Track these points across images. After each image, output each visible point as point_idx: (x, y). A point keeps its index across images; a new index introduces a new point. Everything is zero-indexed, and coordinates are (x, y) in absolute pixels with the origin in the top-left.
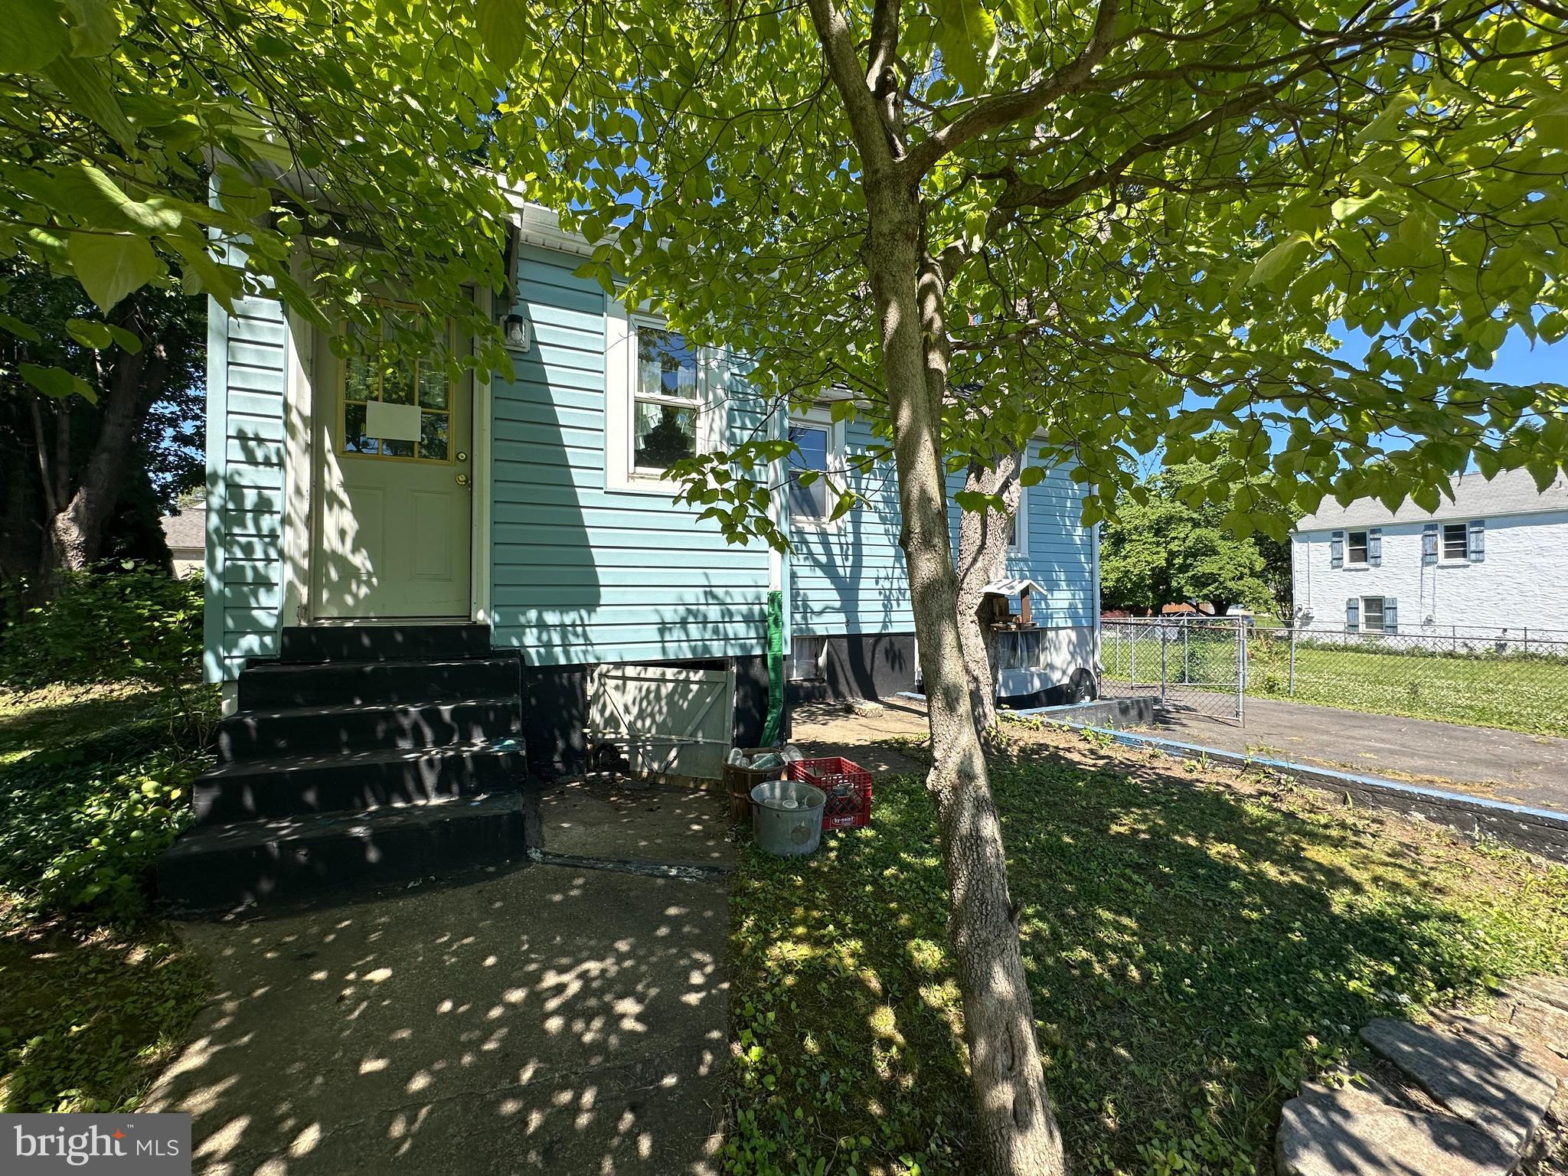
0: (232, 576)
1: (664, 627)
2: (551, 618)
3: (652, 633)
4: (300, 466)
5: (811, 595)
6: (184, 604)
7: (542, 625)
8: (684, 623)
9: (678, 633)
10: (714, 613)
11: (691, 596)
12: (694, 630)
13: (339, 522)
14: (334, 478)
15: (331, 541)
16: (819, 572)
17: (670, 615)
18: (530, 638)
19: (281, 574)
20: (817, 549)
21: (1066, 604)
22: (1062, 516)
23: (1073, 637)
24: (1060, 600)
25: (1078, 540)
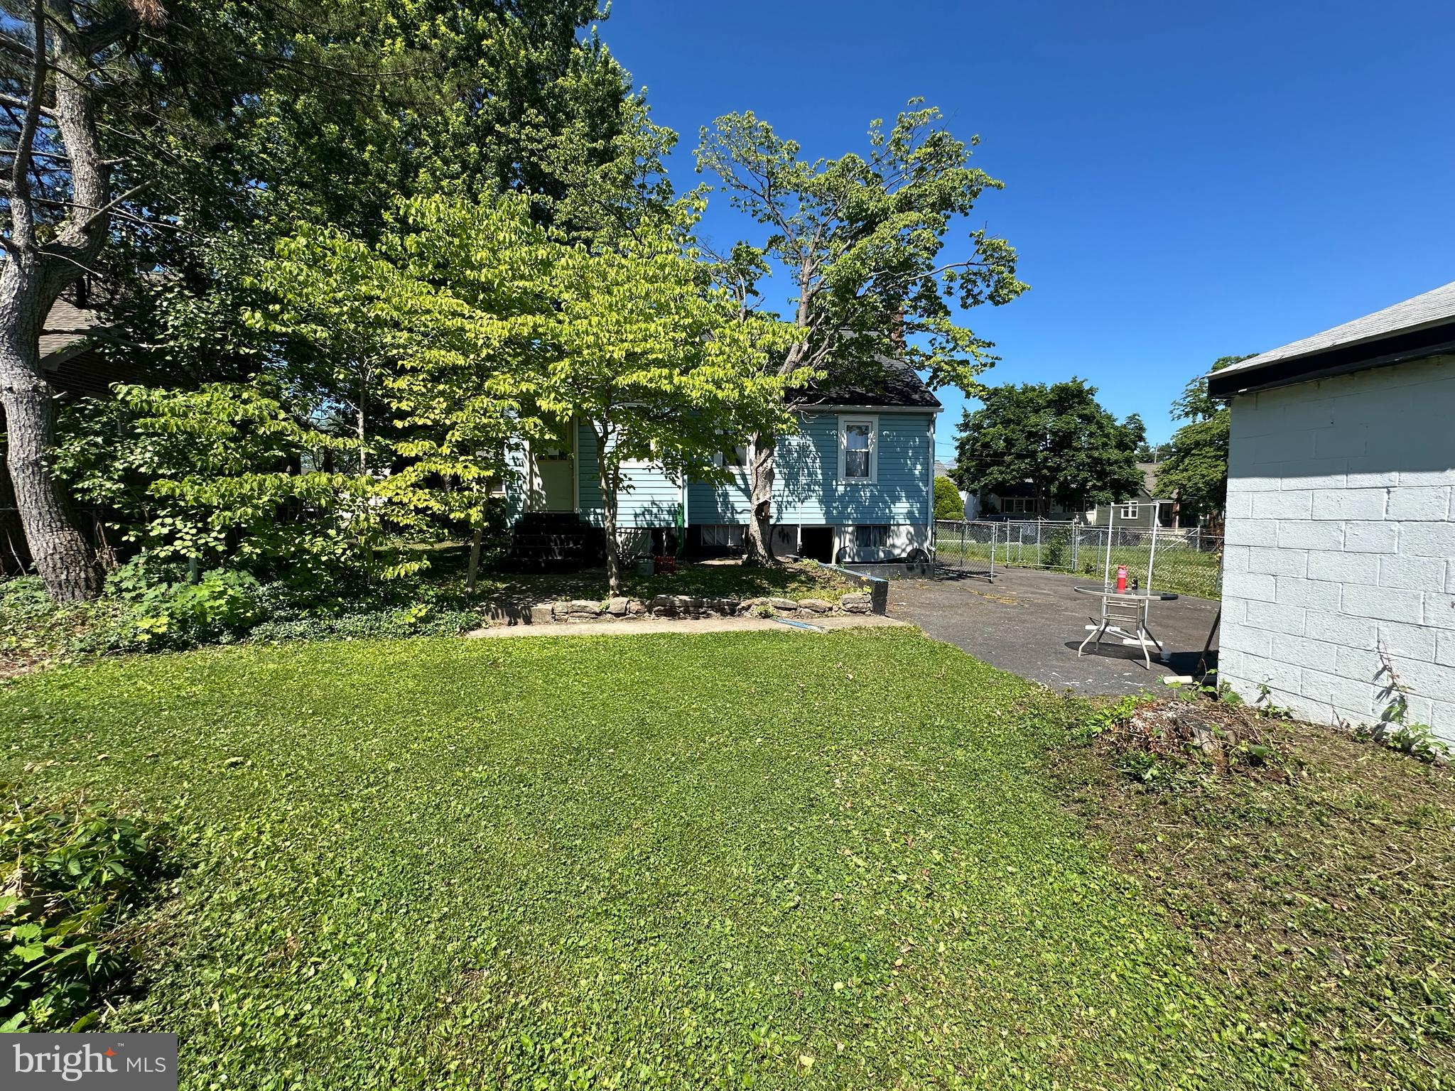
0: (512, 498)
1: (636, 515)
2: (598, 511)
3: (632, 518)
4: (527, 464)
5: (736, 505)
6: (498, 506)
7: (595, 513)
8: (643, 514)
9: (641, 518)
10: (655, 510)
11: (646, 504)
12: (648, 517)
13: (538, 481)
14: (536, 469)
15: (536, 487)
16: (740, 493)
17: (638, 511)
18: (592, 518)
19: (523, 497)
20: (740, 482)
21: (905, 511)
22: (905, 459)
23: (912, 530)
24: (901, 508)
25: (917, 472)
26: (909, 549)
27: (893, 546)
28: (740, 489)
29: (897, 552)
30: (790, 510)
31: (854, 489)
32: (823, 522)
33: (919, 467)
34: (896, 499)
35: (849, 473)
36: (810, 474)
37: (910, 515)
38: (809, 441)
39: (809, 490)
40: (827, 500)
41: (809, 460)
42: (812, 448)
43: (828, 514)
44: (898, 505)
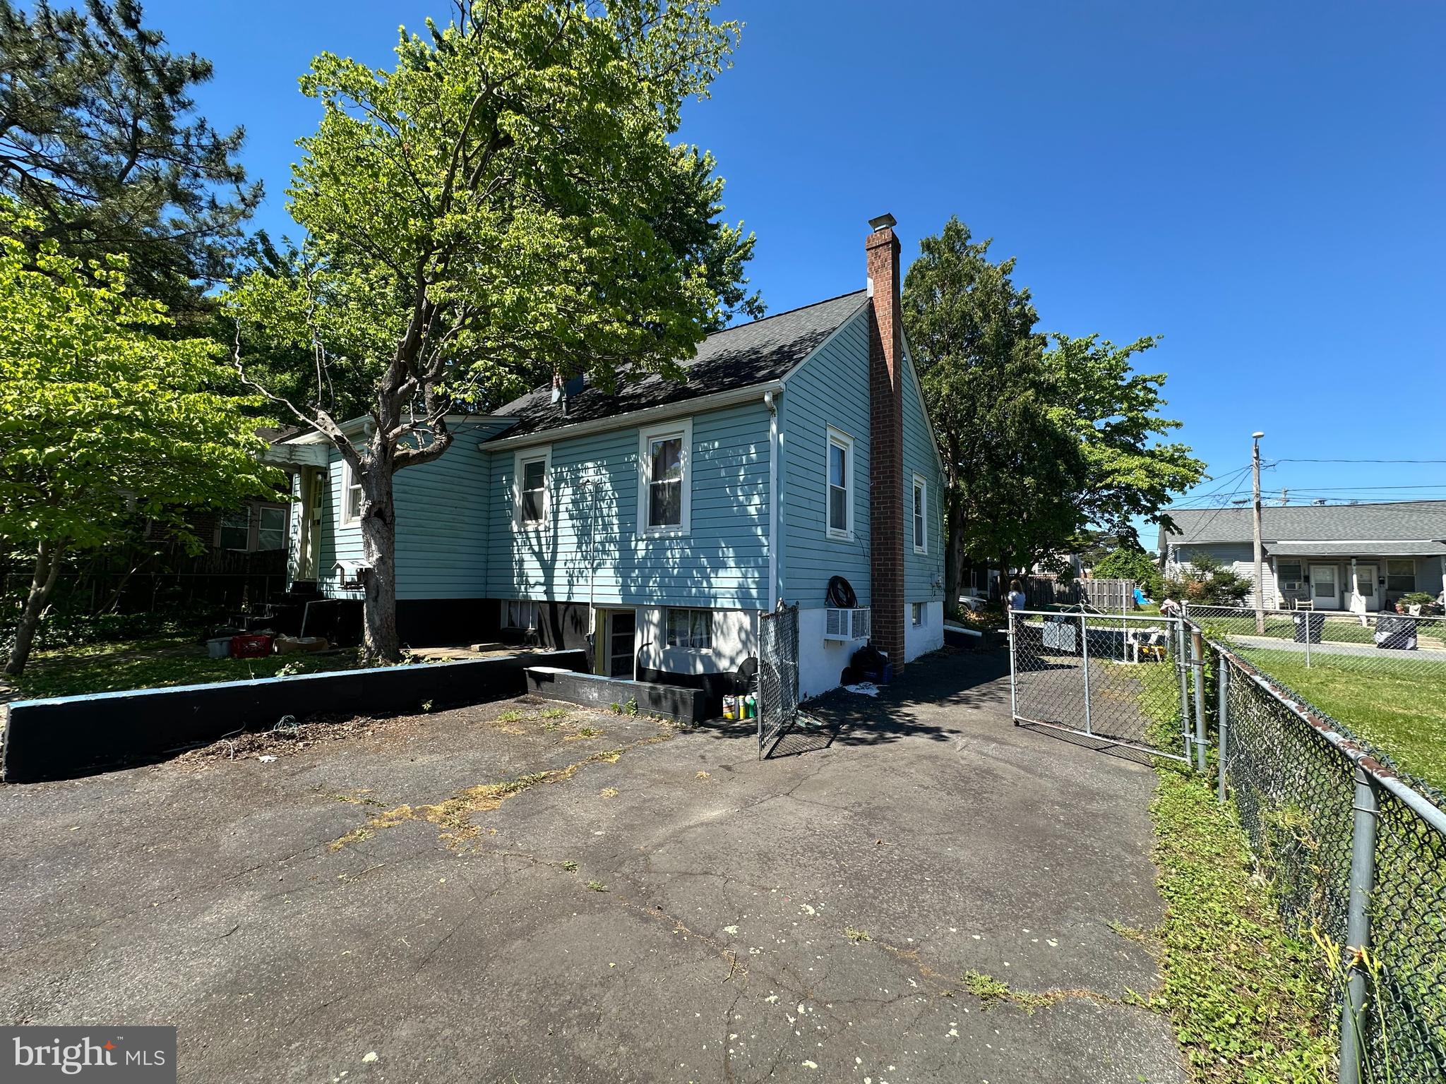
5: (529, 576)
16: (534, 558)
21: (734, 583)
22: (733, 487)
23: (746, 621)
24: (727, 581)
25: (752, 510)
26: (741, 660)
27: (719, 654)
28: (534, 553)
29: (723, 664)
30: (582, 581)
31: (659, 547)
32: (620, 602)
33: (756, 500)
34: (719, 565)
35: (655, 520)
36: (605, 527)
37: (742, 593)
38: (605, 477)
39: (604, 551)
40: (624, 568)
41: (604, 505)
42: (608, 486)
43: (624, 588)
44: (721, 573)
